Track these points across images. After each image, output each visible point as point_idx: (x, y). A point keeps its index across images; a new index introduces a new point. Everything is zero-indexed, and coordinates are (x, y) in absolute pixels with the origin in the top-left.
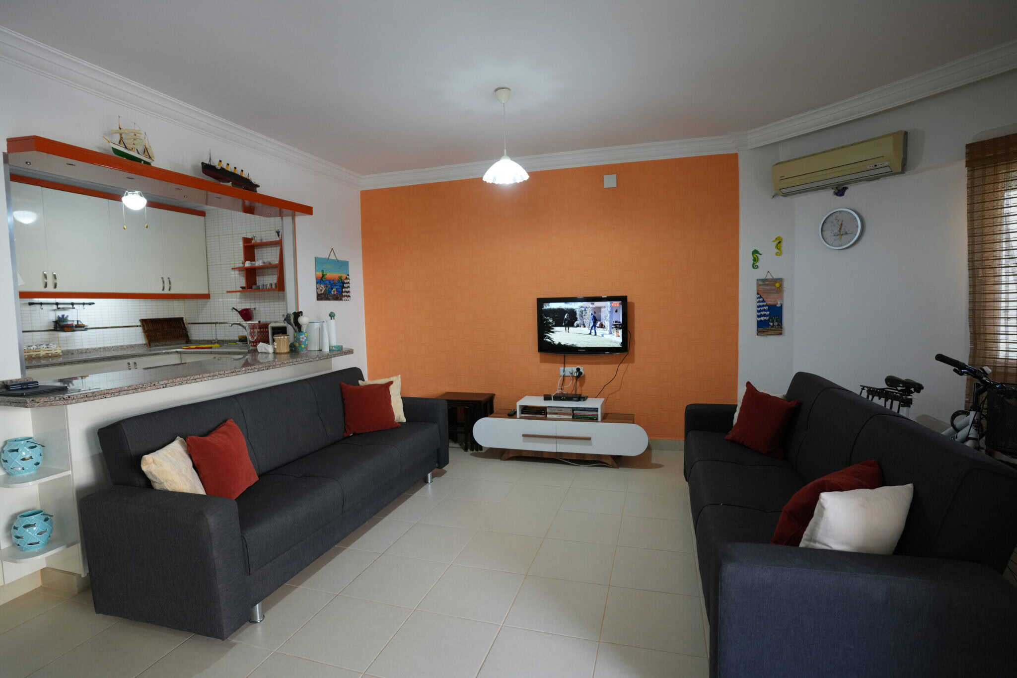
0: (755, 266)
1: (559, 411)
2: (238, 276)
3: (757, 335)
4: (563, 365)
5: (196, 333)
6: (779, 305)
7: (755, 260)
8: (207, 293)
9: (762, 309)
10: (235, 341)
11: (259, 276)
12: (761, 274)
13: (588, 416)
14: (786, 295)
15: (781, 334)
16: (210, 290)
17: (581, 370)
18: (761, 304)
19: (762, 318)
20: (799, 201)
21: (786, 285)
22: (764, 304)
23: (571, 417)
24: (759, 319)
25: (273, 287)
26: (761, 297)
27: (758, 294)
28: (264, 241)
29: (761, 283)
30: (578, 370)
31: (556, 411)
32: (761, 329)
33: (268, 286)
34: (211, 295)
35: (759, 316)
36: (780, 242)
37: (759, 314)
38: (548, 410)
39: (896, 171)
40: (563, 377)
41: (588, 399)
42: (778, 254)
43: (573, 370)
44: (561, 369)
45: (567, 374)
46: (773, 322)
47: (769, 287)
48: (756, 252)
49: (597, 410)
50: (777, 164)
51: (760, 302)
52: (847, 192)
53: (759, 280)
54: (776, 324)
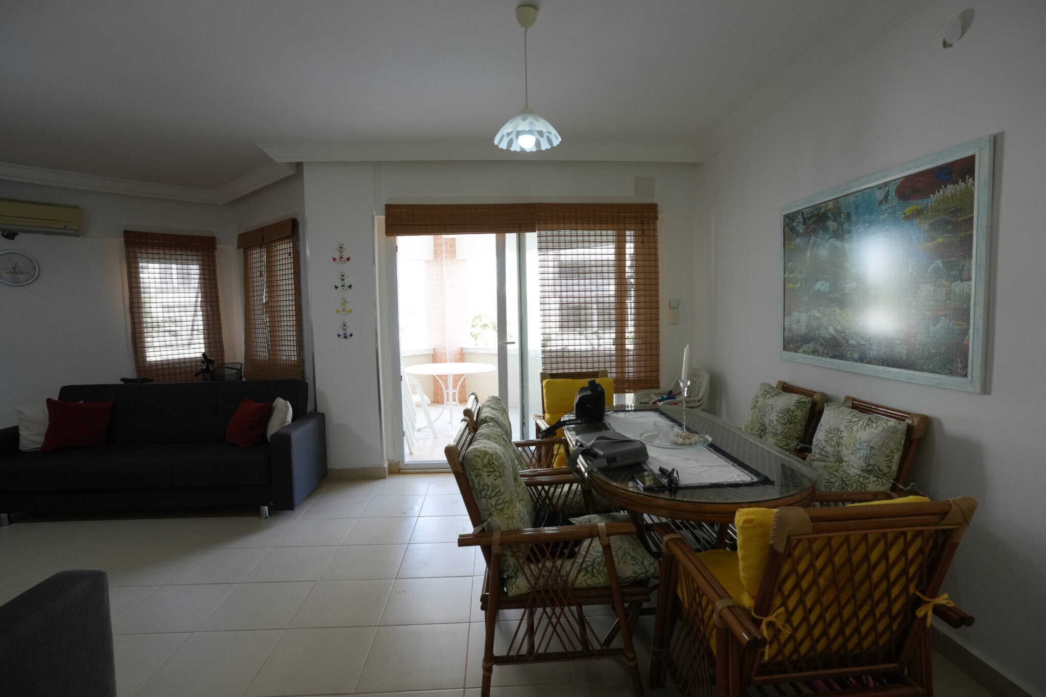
39: (76, 234)
52: (17, 237)
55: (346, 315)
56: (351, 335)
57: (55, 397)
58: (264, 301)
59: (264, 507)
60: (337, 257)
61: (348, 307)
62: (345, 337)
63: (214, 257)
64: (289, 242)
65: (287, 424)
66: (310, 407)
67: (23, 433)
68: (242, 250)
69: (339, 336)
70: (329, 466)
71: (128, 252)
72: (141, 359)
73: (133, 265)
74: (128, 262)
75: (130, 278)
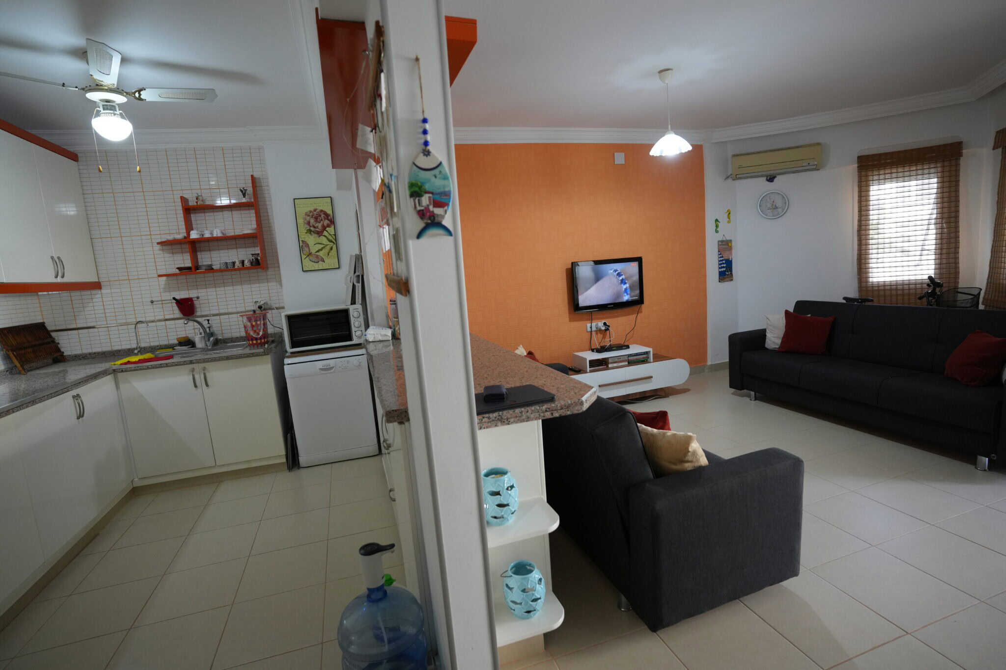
0: (717, 232)
2: (161, 252)
3: (719, 282)
4: (590, 322)
5: (69, 344)
6: (731, 259)
7: (717, 226)
8: (97, 280)
9: (721, 262)
10: (172, 347)
11: (201, 251)
12: (720, 237)
13: (641, 360)
14: (733, 251)
15: (732, 280)
16: (101, 276)
17: (608, 324)
18: (721, 259)
19: (722, 270)
20: (741, 184)
21: (733, 244)
22: (723, 259)
23: (627, 363)
24: (720, 270)
25: (247, 264)
26: (720, 254)
27: (719, 252)
28: (207, 203)
29: (720, 243)
31: (617, 360)
32: (721, 278)
33: (238, 265)
34: (102, 284)
35: (719, 268)
36: (729, 213)
37: (720, 266)
38: (610, 361)
39: (817, 168)
40: (591, 332)
41: (630, 346)
42: (729, 222)
43: (600, 324)
44: (589, 325)
45: (594, 329)
46: (728, 272)
47: (725, 246)
48: (717, 220)
49: (647, 353)
50: (734, 156)
51: (720, 257)
52: (776, 180)
53: (719, 241)
54: (729, 273)
59: (984, 458)
63: (958, 165)
67: (769, 335)
68: (999, 150)
71: (860, 177)
72: (864, 280)
73: (863, 189)
74: (860, 187)
75: (860, 202)
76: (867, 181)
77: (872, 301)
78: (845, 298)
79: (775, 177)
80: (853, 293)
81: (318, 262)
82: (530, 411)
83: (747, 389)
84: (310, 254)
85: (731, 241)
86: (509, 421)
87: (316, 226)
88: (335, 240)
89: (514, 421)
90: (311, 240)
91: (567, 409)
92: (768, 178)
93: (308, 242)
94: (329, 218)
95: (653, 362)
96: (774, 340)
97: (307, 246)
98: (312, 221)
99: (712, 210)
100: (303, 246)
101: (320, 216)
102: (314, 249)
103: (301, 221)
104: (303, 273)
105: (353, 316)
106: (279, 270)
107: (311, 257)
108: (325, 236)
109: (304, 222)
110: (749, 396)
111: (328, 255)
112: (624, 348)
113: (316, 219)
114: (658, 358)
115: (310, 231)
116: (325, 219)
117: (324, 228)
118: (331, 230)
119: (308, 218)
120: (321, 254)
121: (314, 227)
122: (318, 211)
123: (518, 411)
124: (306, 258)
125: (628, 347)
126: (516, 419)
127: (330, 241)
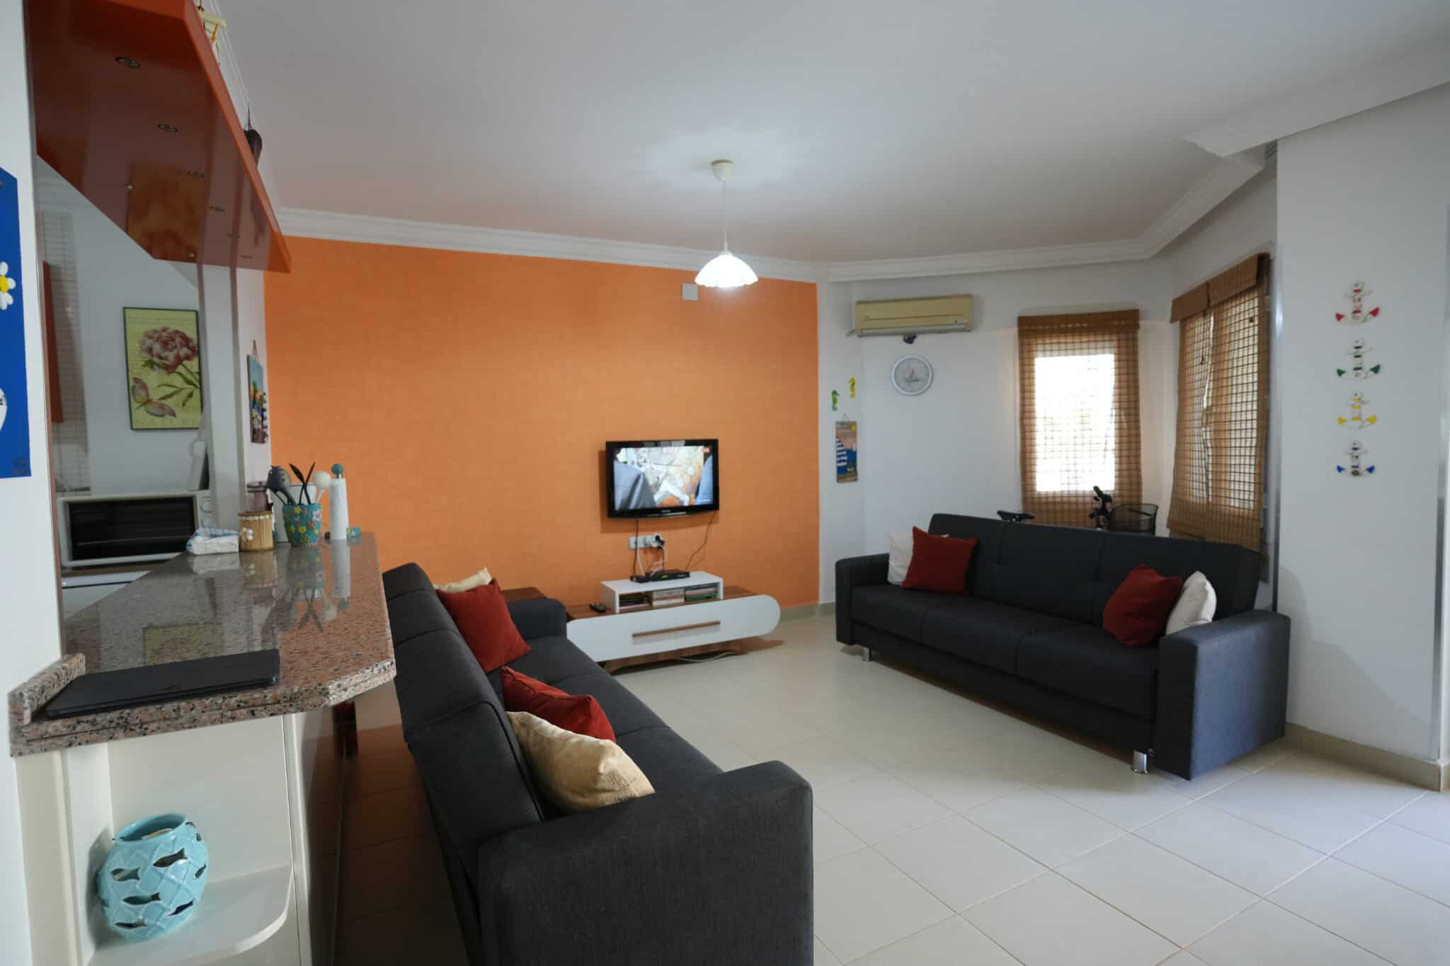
0: (834, 409)
1: (670, 594)
3: (838, 481)
4: (635, 534)
6: (854, 450)
7: (835, 401)
9: (840, 454)
12: (838, 417)
13: (705, 595)
14: (859, 440)
15: (856, 480)
17: (661, 538)
18: (840, 449)
19: (841, 464)
20: (870, 343)
21: (859, 429)
22: (843, 448)
23: (682, 600)
24: (839, 465)
26: (840, 442)
27: (837, 437)
29: (839, 426)
30: (658, 538)
31: (666, 595)
32: (840, 476)
35: (838, 462)
36: (853, 384)
37: (839, 459)
38: (655, 596)
39: (967, 329)
40: (636, 550)
41: (691, 574)
42: (852, 396)
43: (650, 539)
44: (632, 539)
45: (641, 545)
46: (850, 467)
47: (847, 430)
48: (835, 393)
49: (715, 585)
50: (859, 303)
51: (839, 446)
52: (916, 341)
53: (837, 423)
54: (852, 469)
55: (1361, 427)
56: (1371, 470)
57: (925, 528)
58: (1205, 405)
59: (1141, 754)
60: (1347, 310)
61: (1366, 411)
62: (1356, 473)
63: (1135, 339)
64: (1253, 299)
65: (1201, 622)
66: (1262, 600)
67: (892, 563)
68: (1177, 324)
69: (1340, 469)
70: (1289, 719)
71: (1021, 345)
72: (1029, 487)
73: (1026, 362)
74: (1021, 358)
75: (1022, 378)
76: (1030, 351)
77: (1032, 518)
78: (1000, 513)
79: (914, 337)
80: (1015, 507)
81: (162, 416)
82: (198, 708)
83: (860, 644)
84: (148, 402)
85: (854, 424)
86: (146, 729)
87: (163, 355)
88: (199, 382)
89: (159, 728)
90: (153, 378)
91: (288, 704)
92: (906, 338)
93: (145, 381)
94: (191, 344)
95: (725, 599)
96: (898, 571)
97: (145, 387)
98: (157, 347)
99: (828, 377)
100: (135, 388)
101: (173, 340)
102: (155, 395)
103: (134, 346)
104: (131, 432)
105: (201, 509)
106: (85, 425)
107: (150, 407)
108: (180, 374)
109: (141, 347)
110: (861, 654)
111: (184, 405)
112: (680, 576)
113: (165, 344)
114: (734, 592)
115: (151, 364)
116: (182, 345)
117: (179, 361)
118: (193, 365)
119: (149, 342)
120: (170, 402)
121: (160, 357)
122: (169, 331)
123: (169, 707)
124: (138, 408)
125: (687, 575)
126: (163, 725)
127: (189, 382)
